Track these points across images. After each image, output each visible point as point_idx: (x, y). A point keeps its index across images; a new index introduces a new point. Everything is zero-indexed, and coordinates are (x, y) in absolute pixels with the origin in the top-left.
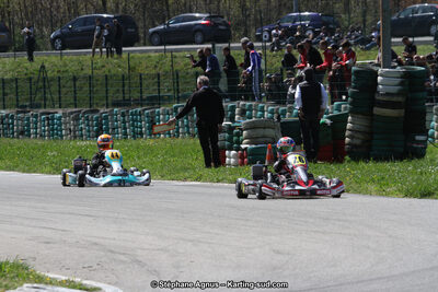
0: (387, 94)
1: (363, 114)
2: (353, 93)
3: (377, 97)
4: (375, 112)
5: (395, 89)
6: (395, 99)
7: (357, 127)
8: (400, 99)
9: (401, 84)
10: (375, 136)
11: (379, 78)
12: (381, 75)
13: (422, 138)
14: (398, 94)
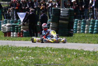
0: (64, 16)
1: (56, 22)
2: (53, 16)
3: (61, 17)
4: (59, 22)
5: (66, 15)
6: (66, 18)
7: (54, 26)
8: (68, 18)
9: (68, 13)
10: (59, 29)
11: (61, 11)
12: (62, 11)
13: (72, 30)
14: (67, 16)
